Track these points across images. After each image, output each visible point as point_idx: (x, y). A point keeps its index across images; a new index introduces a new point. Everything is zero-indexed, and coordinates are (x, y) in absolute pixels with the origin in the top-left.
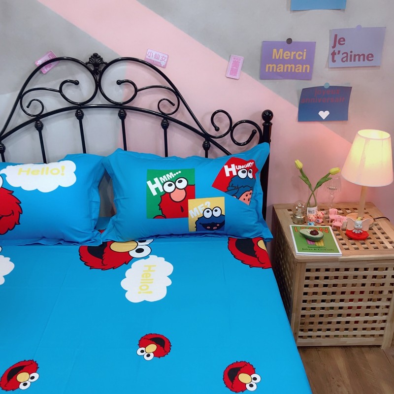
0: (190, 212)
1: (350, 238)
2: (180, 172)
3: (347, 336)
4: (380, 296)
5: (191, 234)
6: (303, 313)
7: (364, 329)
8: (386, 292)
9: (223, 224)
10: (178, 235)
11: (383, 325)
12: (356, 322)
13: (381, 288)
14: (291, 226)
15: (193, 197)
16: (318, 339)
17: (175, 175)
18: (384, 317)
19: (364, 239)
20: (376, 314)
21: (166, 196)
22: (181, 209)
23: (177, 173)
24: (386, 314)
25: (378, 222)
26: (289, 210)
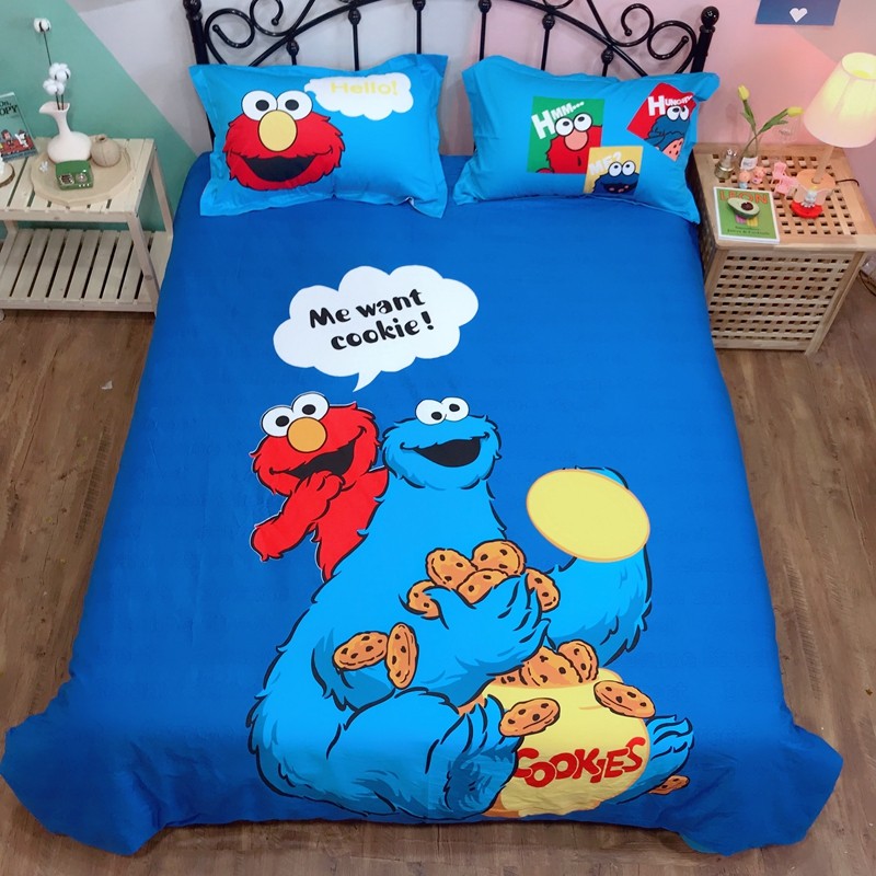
1: (795, 215)
3: (763, 338)
4: (817, 293)
6: (712, 308)
7: (787, 331)
8: (827, 289)
11: (813, 327)
12: (779, 322)
13: (821, 284)
14: (715, 188)
16: (725, 339)
18: (818, 318)
19: (814, 218)
20: (807, 314)
24: (821, 314)
25: (841, 186)
26: (716, 157)
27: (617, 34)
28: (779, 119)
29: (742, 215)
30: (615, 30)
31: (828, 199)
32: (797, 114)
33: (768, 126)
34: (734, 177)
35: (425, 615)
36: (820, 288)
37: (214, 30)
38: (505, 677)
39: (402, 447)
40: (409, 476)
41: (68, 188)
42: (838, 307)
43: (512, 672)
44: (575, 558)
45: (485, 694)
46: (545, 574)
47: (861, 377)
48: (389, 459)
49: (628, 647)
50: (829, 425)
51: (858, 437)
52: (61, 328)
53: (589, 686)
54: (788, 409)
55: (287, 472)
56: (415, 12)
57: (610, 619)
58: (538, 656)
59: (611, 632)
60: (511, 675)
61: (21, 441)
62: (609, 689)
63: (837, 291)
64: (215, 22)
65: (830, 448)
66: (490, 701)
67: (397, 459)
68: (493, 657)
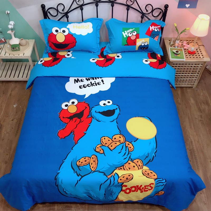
0: (137, 43)
1: (189, 53)
2: (134, 29)
3: (183, 84)
5: (136, 51)
7: (188, 82)
9: (147, 48)
10: (131, 51)
11: (195, 81)
12: (186, 80)
14: (169, 48)
15: (138, 38)
17: (132, 30)
20: (193, 78)
21: (129, 38)
22: (134, 42)
23: (133, 29)
24: (196, 78)
25: (200, 47)
26: (169, 41)
27: (144, 11)
28: (184, 31)
29: (176, 54)
30: (144, 10)
31: (197, 50)
32: (188, 29)
33: (181, 33)
34: (174, 45)
35: (100, 153)
36: (196, 71)
37: (49, 13)
38: (120, 168)
39: (95, 112)
40: (97, 119)
41: (14, 51)
42: (200, 76)
43: (121, 167)
44: (138, 139)
45: (114, 173)
46: (130, 143)
47: (207, 93)
48: (92, 115)
49: (151, 160)
50: (200, 105)
51: (206, 107)
52: (13, 85)
53: (141, 171)
54: (189, 101)
55: (67, 118)
56: (96, 7)
57: (146, 154)
58: (128, 163)
59: (146, 157)
60: (121, 168)
61: (3, 112)
62: (146, 171)
63: (200, 72)
64: (49, 10)
65: (200, 110)
66: (116, 174)
67: (94, 115)
68: (117, 163)
